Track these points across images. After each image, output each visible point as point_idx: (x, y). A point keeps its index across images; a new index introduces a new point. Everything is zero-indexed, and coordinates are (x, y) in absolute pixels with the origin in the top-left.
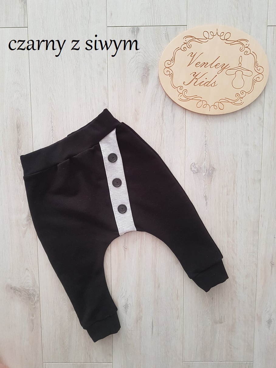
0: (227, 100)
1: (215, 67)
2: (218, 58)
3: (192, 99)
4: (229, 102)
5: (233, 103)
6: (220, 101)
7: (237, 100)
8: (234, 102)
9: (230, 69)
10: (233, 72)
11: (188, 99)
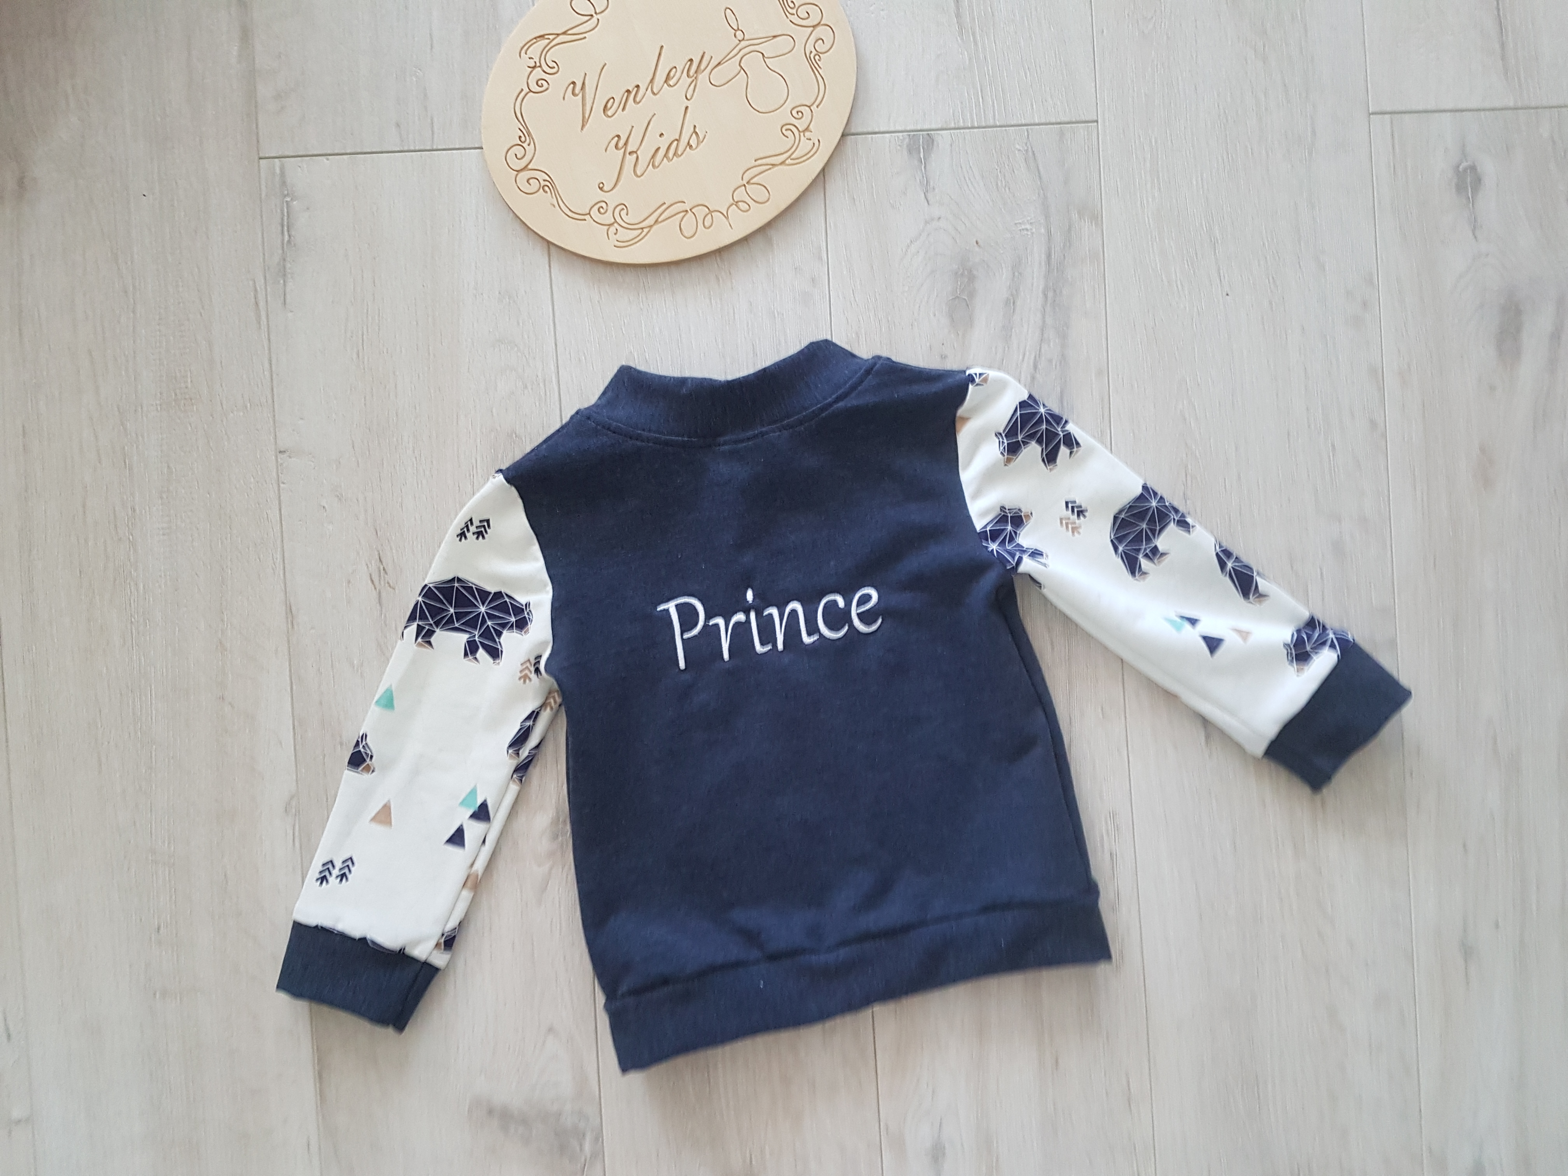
0: (766, 163)
1: (670, 86)
2: (660, 54)
3: (656, 221)
4: (774, 165)
5: (788, 162)
6: (747, 177)
7: (795, 146)
8: (789, 159)
9: (719, 64)
10: (731, 67)
11: (643, 229)
